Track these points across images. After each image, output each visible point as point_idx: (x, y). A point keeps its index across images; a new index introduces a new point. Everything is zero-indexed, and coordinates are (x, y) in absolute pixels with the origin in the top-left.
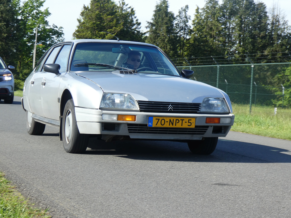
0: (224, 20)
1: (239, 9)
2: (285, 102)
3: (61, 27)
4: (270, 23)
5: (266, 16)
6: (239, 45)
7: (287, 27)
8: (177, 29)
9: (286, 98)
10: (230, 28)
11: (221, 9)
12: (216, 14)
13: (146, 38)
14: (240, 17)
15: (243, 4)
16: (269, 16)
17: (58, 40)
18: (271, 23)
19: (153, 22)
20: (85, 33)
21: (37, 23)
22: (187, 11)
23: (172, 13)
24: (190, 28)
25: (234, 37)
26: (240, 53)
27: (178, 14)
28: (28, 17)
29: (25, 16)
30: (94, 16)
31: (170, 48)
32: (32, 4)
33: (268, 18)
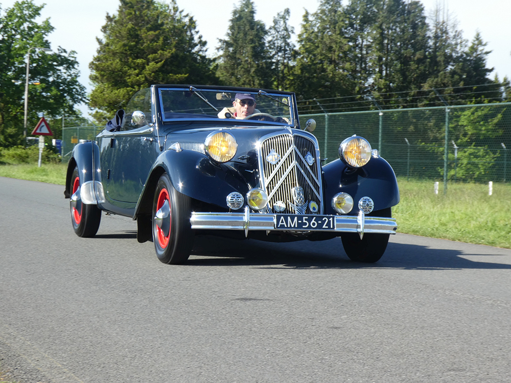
0: (352, 33)
1: (377, 12)
2: (461, 171)
3: (74, 52)
4: (431, 35)
5: (424, 24)
6: (379, 74)
7: (461, 42)
8: (271, 50)
9: (462, 164)
10: (363, 46)
11: (345, 13)
12: (337, 23)
13: (217, 69)
14: (380, 27)
15: (384, 4)
16: (430, 24)
17: (68, 74)
18: (433, 36)
19: (229, 40)
20: (109, 62)
21: (30, 44)
22: (287, 19)
23: (262, 23)
24: (295, 49)
25: (370, 62)
26: (382, 89)
27: (273, 24)
28: (14, 35)
29: (9, 33)
30: (125, 33)
31: (260, 84)
32: (22, 13)
33: (428, 26)
